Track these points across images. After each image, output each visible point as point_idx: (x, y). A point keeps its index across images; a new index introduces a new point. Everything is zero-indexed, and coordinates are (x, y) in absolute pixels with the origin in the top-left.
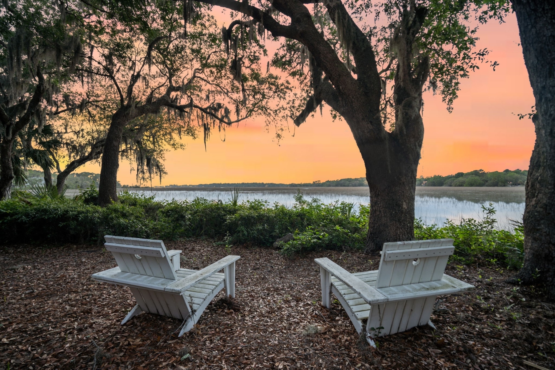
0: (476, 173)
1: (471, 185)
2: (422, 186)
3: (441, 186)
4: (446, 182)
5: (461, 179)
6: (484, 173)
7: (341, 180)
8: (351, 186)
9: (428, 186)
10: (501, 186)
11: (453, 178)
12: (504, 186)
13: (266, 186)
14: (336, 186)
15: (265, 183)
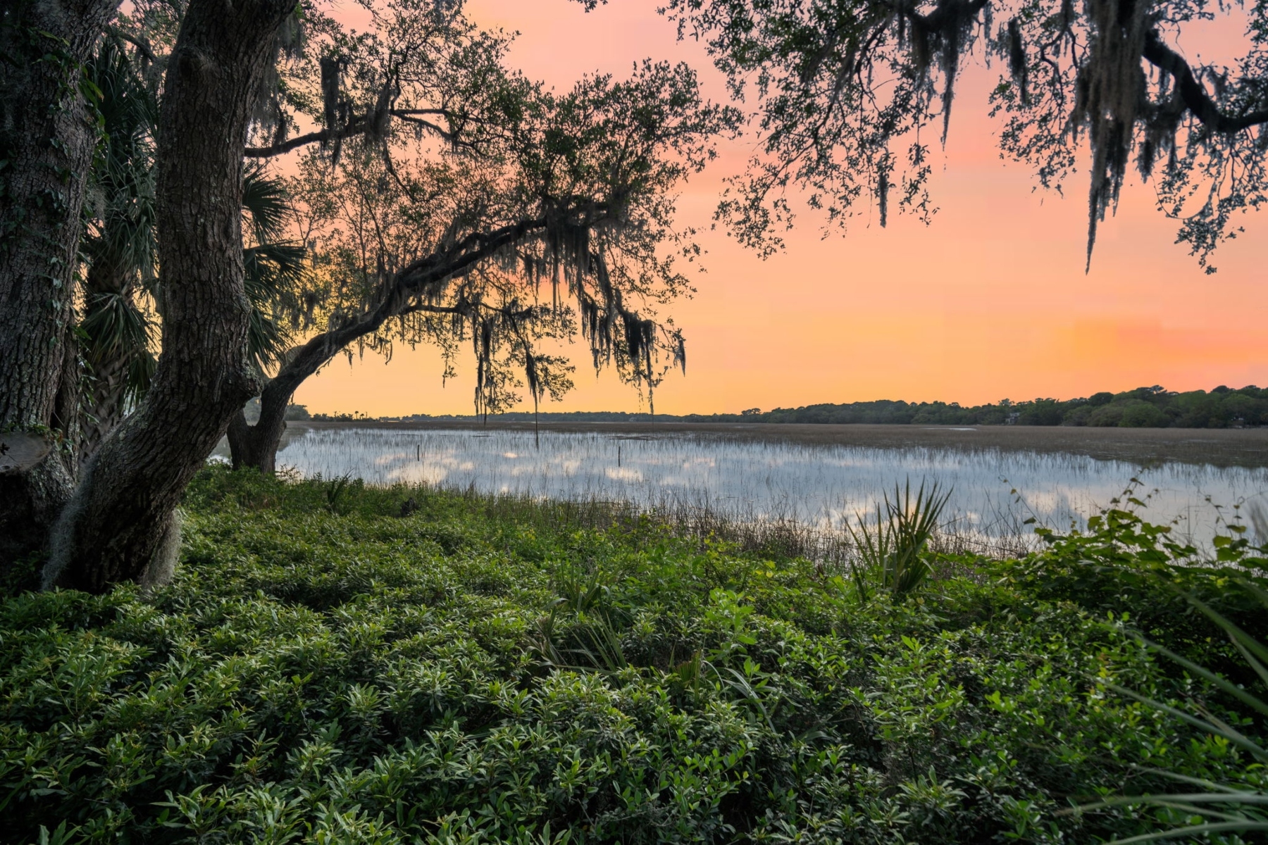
0: (1143, 394)
1: (1138, 423)
2: (1006, 424)
3: (1056, 424)
4: (1068, 414)
5: (1109, 408)
6: (1164, 394)
7: (809, 408)
8: (833, 422)
9: (1023, 423)
10: (1216, 426)
11: (1085, 407)
12: (1225, 426)
13: (631, 420)
14: (798, 421)
15: (628, 412)
